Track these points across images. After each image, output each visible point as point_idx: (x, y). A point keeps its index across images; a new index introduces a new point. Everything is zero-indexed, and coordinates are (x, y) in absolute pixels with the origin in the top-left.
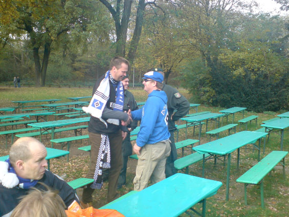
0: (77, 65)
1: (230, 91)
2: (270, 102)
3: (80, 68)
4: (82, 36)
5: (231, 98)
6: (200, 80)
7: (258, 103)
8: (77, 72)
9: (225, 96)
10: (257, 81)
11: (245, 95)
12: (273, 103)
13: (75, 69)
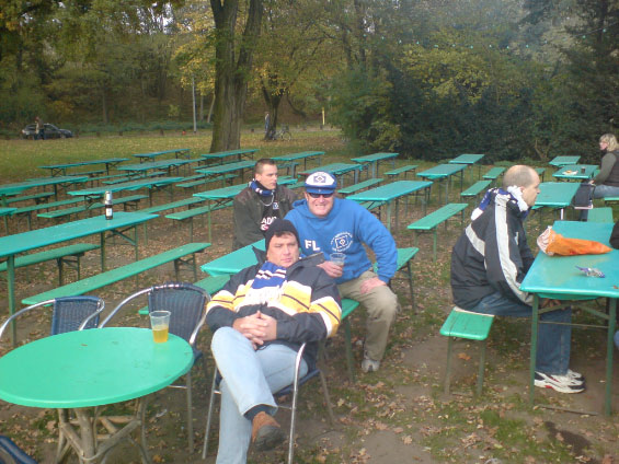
0: (55, 85)
1: (432, 127)
2: (507, 144)
3: (63, 94)
4: (83, 24)
5: (435, 140)
6: (367, 109)
7: (486, 147)
8: (56, 102)
9: (423, 137)
10: (481, 106)
11: (461, 132)
12: (510, 147)
13: (52, 97)
